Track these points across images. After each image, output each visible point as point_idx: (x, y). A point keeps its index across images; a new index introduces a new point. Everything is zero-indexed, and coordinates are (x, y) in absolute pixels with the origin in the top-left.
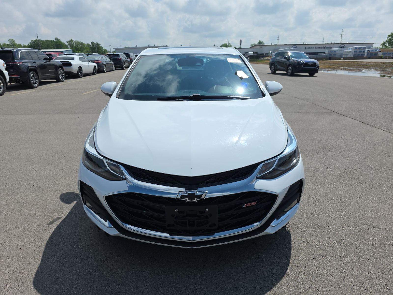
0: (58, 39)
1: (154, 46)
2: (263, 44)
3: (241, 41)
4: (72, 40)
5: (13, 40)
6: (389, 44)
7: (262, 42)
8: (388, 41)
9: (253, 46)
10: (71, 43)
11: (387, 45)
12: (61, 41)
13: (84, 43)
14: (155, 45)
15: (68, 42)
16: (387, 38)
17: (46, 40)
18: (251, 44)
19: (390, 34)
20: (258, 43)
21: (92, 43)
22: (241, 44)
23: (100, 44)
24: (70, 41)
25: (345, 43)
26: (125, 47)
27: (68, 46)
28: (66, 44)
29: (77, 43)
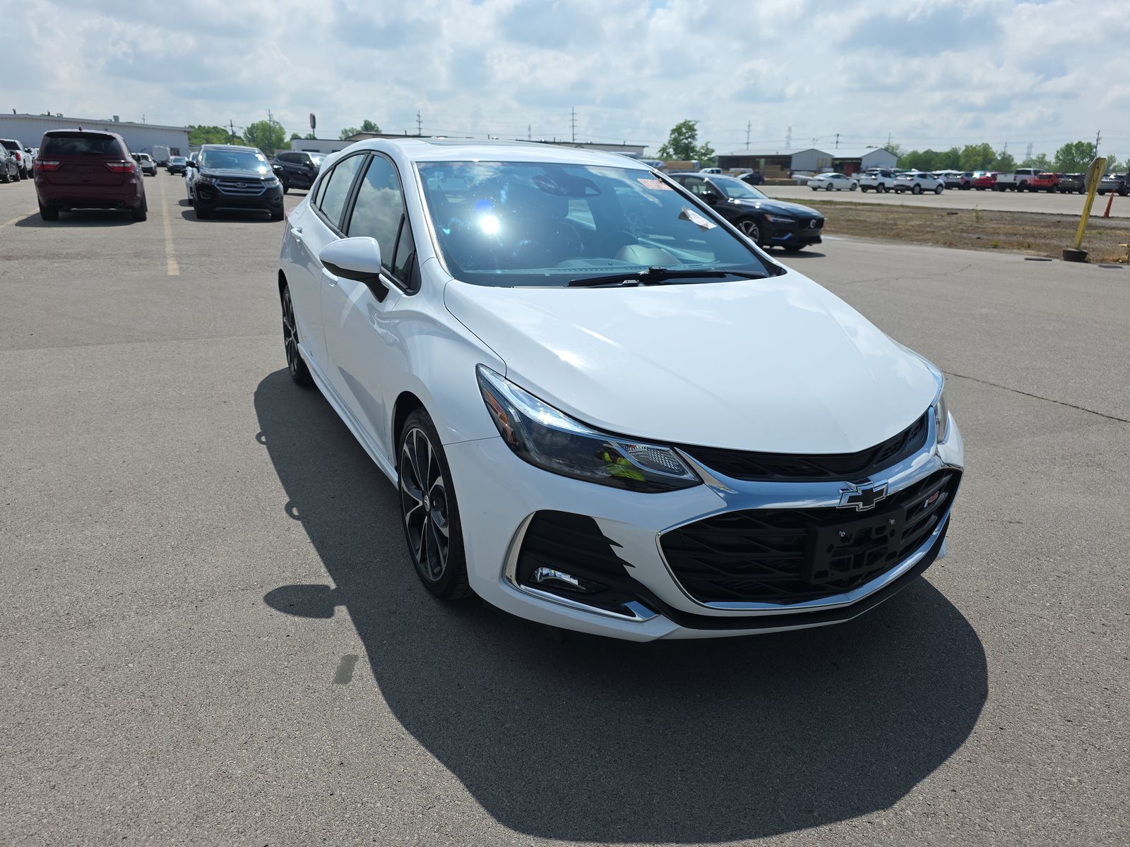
1: (13, 113)
2: (377, 131)
3: (313, 118)
6: (675, 150)
7: (373, 125)
8: (672, 144)
9: (351, 135)
11: (671, 151)
14: (15, 112)
16: (669, 136)
18: (343, 129)
19: (675, 127)
20: (362, 128)
22: (314, 126)
25: (584, 142)
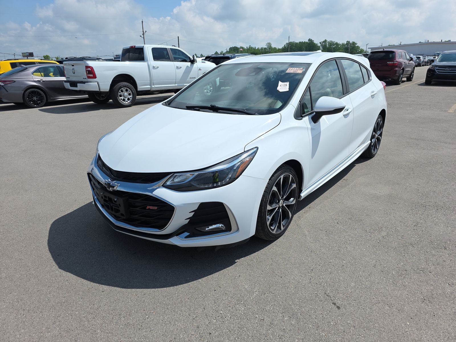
0: (311, 40)
4: (326, 40)
5: (270, 43)
10: (324, 44)
12: (314, 42)
13: (338, 43)
15: (321, 43)
17: (300, 42)
21: (347, 42)
23: (357, 43)
24: (324, 42)
26: (389, 45)
27: (321, 47)
28: (319, 45)
29: (331, 43)
